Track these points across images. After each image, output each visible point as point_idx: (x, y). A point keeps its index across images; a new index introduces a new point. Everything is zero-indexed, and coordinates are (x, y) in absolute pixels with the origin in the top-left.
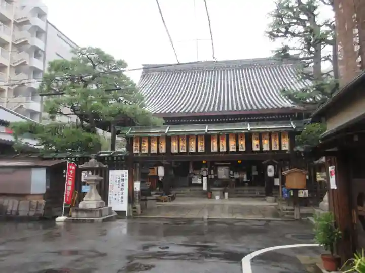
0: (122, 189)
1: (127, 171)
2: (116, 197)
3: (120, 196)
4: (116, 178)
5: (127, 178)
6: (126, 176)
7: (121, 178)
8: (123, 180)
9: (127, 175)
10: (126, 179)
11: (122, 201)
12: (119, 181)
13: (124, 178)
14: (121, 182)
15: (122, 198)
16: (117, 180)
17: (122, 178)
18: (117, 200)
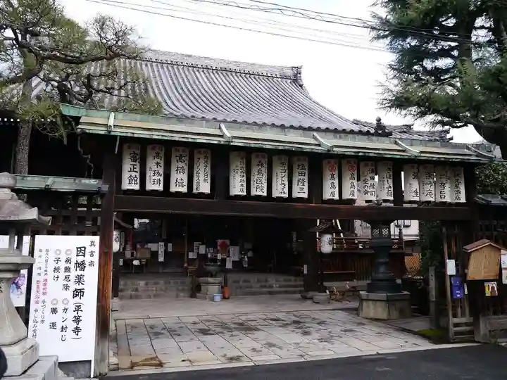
0: (78, 293)
1: (97, 239)
2: (57, 318)
3: (71, 314)
4: (58, 260)
5: (96, 258)
6: (92, 254)
7: (74, 259)
8: (81, 266)
9: (96, 249)
10: (91, 264)
11: (77, 330)
12: (67, 269)
13: (88, 259)
14: (74, 273)
15: (77, 320)
16: (62, 265)
17: (80, 259)
18: (59, 326)
